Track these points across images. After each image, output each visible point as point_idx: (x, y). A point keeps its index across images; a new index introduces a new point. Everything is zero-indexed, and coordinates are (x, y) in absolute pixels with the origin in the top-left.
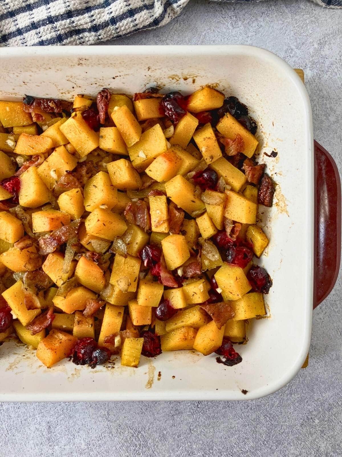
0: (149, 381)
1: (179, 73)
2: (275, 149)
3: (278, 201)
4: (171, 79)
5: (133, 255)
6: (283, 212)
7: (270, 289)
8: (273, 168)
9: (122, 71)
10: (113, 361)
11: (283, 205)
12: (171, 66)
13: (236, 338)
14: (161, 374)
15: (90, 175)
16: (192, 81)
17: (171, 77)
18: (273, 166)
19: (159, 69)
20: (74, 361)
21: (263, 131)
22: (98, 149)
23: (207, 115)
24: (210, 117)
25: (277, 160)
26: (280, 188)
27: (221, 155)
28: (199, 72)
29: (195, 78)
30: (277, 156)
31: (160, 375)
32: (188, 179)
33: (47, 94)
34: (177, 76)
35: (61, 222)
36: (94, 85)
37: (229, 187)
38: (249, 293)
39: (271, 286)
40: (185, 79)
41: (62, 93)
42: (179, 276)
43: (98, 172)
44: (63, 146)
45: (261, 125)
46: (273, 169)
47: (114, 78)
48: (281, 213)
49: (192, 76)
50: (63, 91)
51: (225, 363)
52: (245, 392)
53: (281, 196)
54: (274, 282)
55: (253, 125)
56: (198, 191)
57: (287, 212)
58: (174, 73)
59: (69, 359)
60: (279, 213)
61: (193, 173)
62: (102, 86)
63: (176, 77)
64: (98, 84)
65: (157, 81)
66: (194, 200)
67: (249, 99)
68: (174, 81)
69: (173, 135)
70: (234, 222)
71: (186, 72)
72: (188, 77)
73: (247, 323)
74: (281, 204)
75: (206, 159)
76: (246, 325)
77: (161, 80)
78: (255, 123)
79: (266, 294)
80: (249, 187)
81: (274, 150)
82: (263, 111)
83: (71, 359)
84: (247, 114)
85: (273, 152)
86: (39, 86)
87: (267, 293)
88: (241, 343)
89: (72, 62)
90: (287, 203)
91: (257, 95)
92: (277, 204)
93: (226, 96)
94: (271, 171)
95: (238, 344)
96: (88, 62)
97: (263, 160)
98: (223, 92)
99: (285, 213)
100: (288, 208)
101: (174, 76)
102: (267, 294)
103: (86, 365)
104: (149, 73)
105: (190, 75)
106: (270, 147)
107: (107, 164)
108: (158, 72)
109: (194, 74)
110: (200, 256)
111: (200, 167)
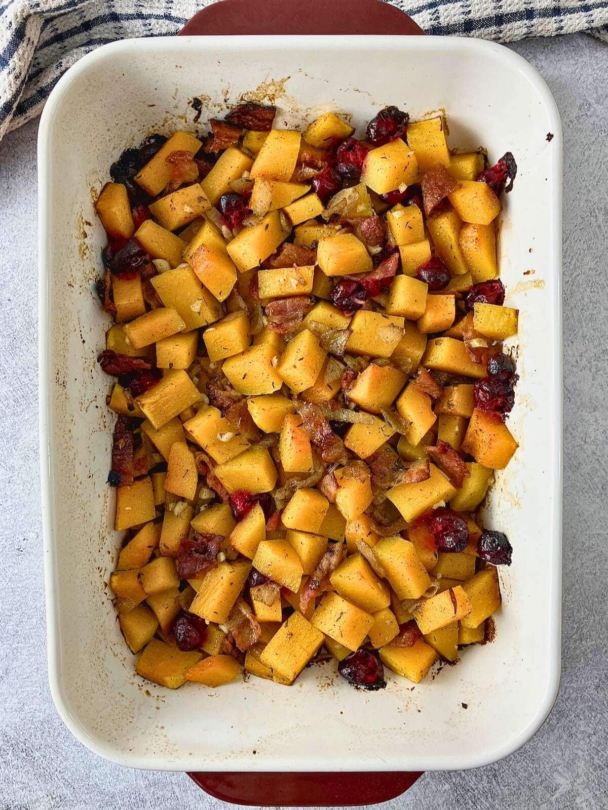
0: (535, 287)
1: (77, 243)
2: (189, 103)
3: (267, 98)
4: (85, 257)
5: (349, 321)
6: (284, 88)
7: (401, 111)
8: (217, 106)
9: (74, 326)
10: (509, 350)
11: (272, 87)
12: (67, 252)
13: (477, 165)
14: (526, 272)
15: (228, 388)
16: (88, 226)
17: (83, 256)
18: (215, 106)
19: (71, 271)
20: (509, 411)
21: (162, 124)
22: (189, 371)
23: (138, 211)
24: (140, 208)
25: (205, 99)
26: (248, 94)
27: (198, 185)
28: (76, 212)
29: (84, 221)
30: (200, 98)
31: (528, 273)
32: (233, 237)
33: (106, 449)
34: (80, 247)
35: (299, 426)
36: (94, 373)
37: (246, 175)
38: (407, 143)
39: (397, 109)
40: (85, 235)
41: (105, 427)
42: (381, 252)
43: (223, 375)
44: (184, 425)
45: (153, 127)
46: (219, 105)
47: (84, 342)
48: (284, 91)
49: (82, 224)
50: (102, 424)
51: (513, 178)
52: (550, 137)
53: (259, 91)
54: (391, 104)
55: (153, 141)
56: (252, 221)
57: (283, 81)
58: (77, 249)
59: (506, 418)
60: (285, 96)
61: (224, 229)
62: (94, 363)
63: (83, 249)
64: (91, 368)
65: (88, 278)
66: (264, 225)
67: (115, 145)
68: (87, 251)
69: (166, 260)
70: (299, 165)
71: (76, 233)
72: (82, 230)
73: (456, 152)
74: (271, 91)
75: (203, 207)
76: (458, 152)
77: (87, 273)
78: (150, 138)
79: (409, 119)
80: (246, 143)
81: (191, 104)
82: (132, 122)
83: (507, 416)
84: (137, 150)
85: (192, 106)
86: (95, 457)
87: (406, 115)
88: (486, 158)
89: (62, 394)
90: (269, 81)
91: (109, 130)
92: (272, 98)
93: (110, 180)
94: (222, 109)
95: (487, 164)
96: (62, 372)
97: (205, 124)
98: (104, 184)
99: (285, 83)
100: (278, 79)
101: (81, 251)
102: (410, 117)
103: (515, 390)
104: (76, 286)
105: (80, 228)
106: (186, 111)
107: (211, 361)
108: (74, 273)
109: (79, 220)
110: (352, 219)
111: (214, 220)
